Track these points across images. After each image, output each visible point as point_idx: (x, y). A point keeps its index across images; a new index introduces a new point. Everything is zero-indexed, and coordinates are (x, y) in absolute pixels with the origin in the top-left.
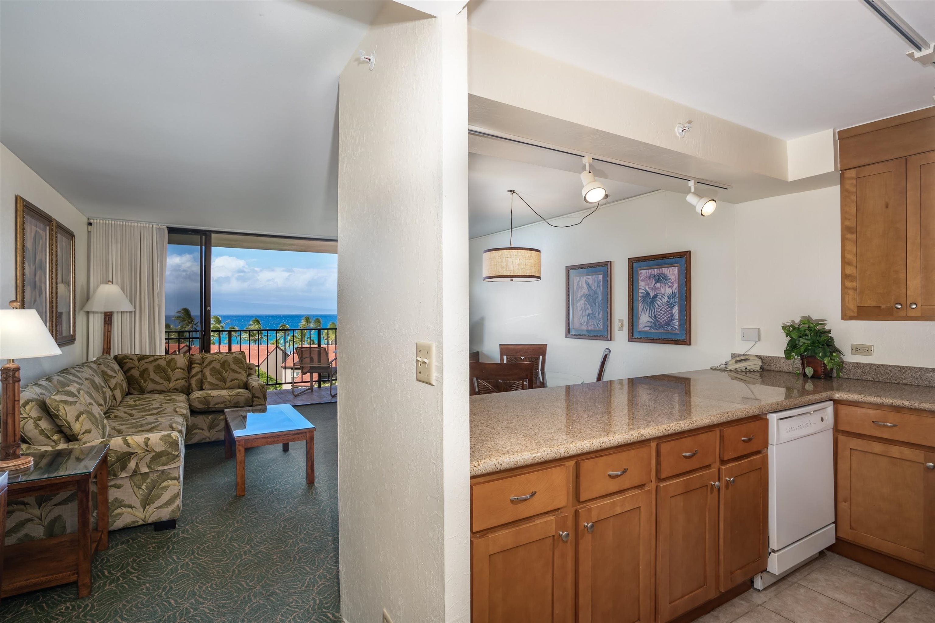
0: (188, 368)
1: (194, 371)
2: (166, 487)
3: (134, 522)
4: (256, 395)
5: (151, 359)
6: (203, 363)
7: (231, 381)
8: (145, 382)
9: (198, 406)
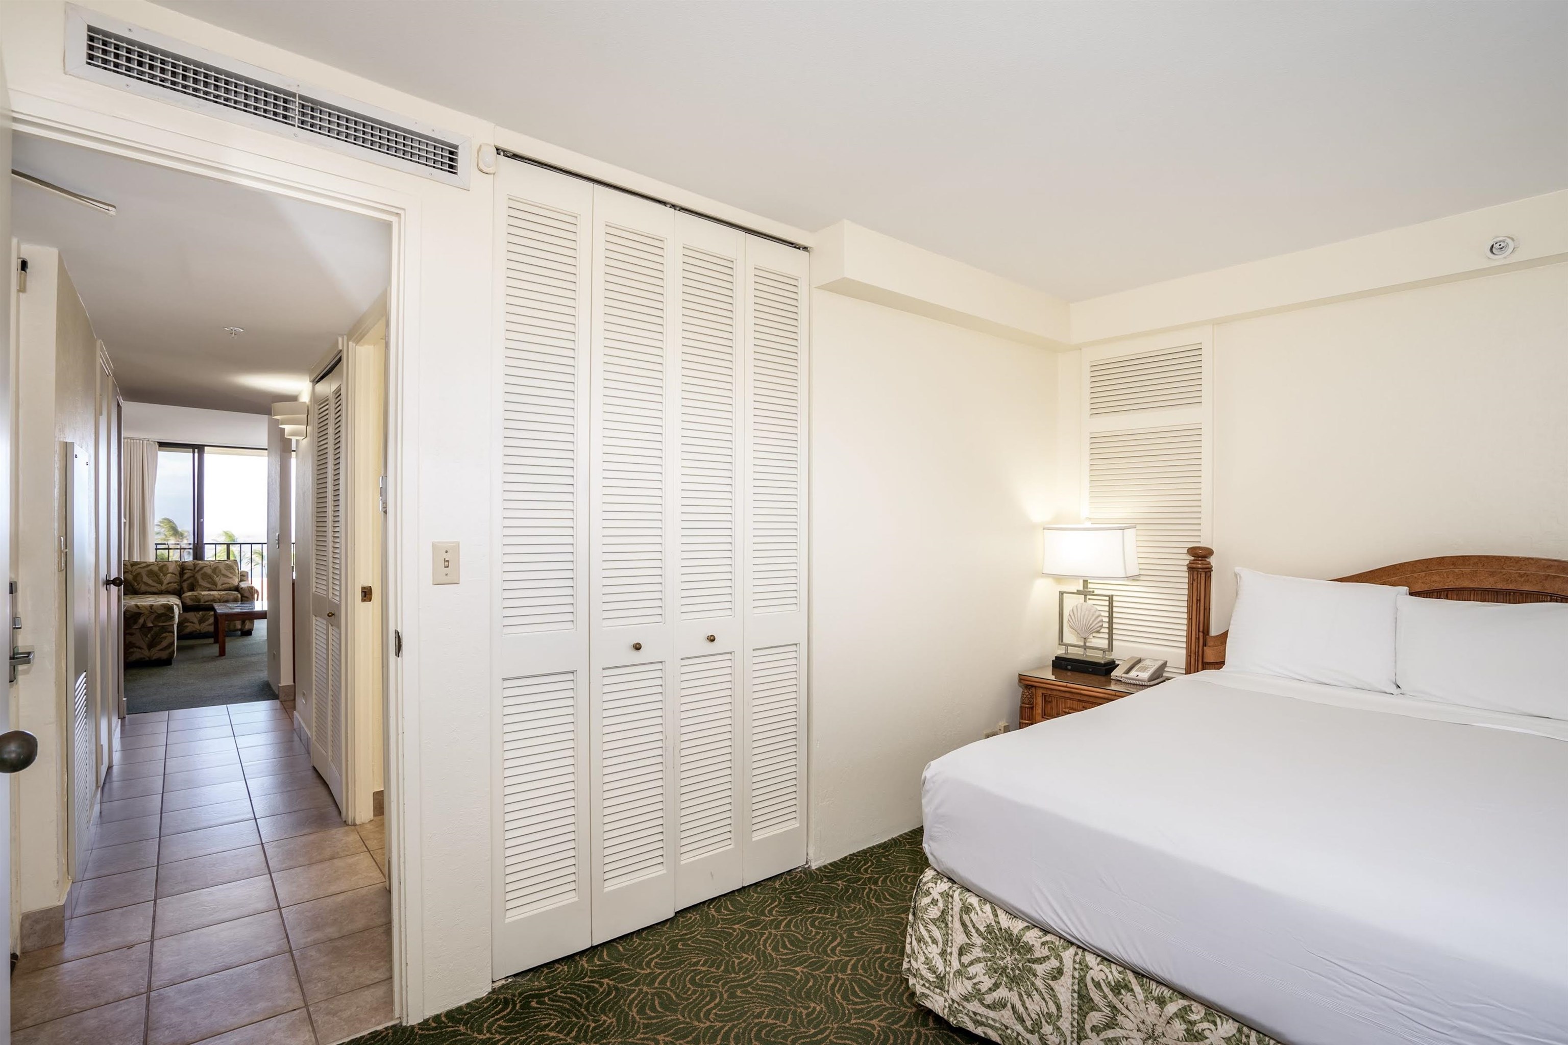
0: (180, 573)
1: (186, 576)
2: (165, 638)
3: (141, 659)
4: (245, 595)
5: (144, 565)
6: (195, 568)
7: (222, 585)
8: (138, 585)
9: (189, 602)
